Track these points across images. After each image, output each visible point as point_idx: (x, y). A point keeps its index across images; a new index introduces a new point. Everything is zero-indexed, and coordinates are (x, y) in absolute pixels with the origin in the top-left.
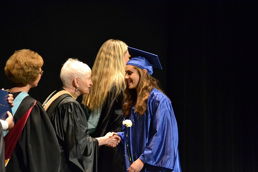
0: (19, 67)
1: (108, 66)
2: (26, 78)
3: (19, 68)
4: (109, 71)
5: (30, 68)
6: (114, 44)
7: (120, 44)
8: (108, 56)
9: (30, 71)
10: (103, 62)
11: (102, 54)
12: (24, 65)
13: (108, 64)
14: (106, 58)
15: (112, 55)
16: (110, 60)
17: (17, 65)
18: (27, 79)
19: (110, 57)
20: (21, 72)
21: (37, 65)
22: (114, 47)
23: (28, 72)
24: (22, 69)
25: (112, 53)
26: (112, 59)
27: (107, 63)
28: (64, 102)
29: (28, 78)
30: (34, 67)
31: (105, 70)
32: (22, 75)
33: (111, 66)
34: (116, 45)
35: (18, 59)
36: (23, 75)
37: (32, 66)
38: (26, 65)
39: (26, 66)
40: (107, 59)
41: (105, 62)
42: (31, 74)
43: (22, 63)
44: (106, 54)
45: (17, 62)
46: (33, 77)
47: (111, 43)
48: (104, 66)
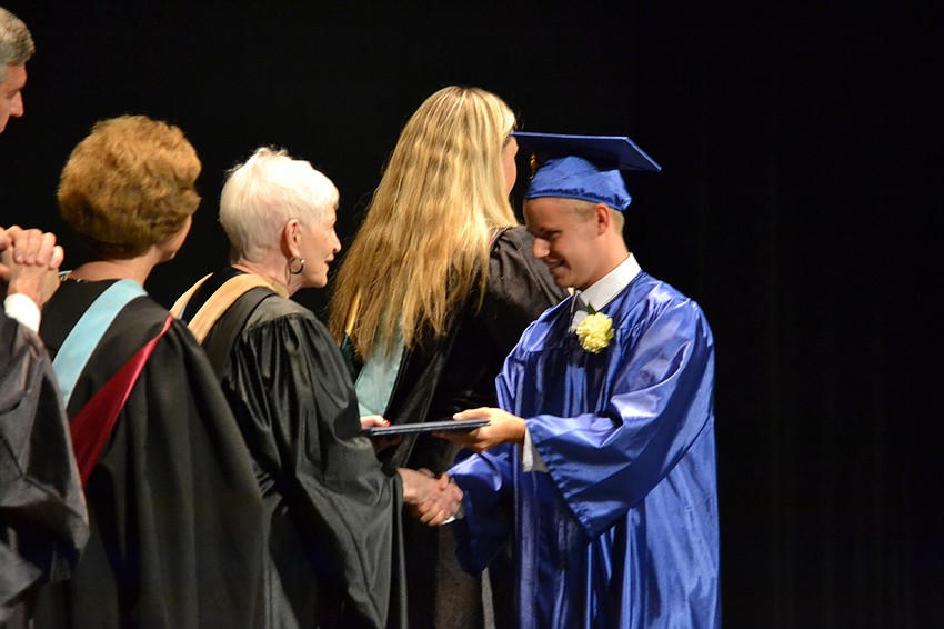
0: (123, 182)
1: (441, 191)
2: (149, 221)
3: (124, 184)
4: (445, 211)
5: (163, 184)
6: (464, 107)
7: (488, 107)
8: (440, 153)
9: (164, 193)
10: (422, 177)
11: (417, 144)
12: (142, 174)
13: (441, 184)
14: (433, 162)
15: (456, 150)
16: (450, 170)
17: (115, 173)
18: (153, 226)
19: (450, 155)
20: (132, 201)
21: (186, 172)
22: (466, 120)
23: (158, 201)
24: (136, 187)
25: (459, 139)
26: (456, 162)
27: (436, 178)
28: (262, 321)
29: (159, 220)
30: (176, 178)
31: (429, 206)
32: (135, 212)
33: (455, 190)
34: (472, 107)
35: (113, 150)
36: (139, 213)
37: (171, 178)
38: (148, 171)
39: (151, 175)
40: (437, 162)
41: (430, 175)
42: (168, 204)
43: (136, 166)
44: (433, 144)
45: (112, 162)
46: (174, 219)
47: (451, 100)
48: (422, 193)
